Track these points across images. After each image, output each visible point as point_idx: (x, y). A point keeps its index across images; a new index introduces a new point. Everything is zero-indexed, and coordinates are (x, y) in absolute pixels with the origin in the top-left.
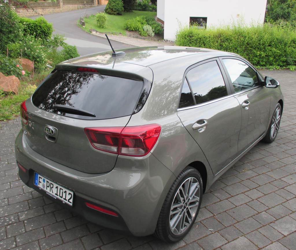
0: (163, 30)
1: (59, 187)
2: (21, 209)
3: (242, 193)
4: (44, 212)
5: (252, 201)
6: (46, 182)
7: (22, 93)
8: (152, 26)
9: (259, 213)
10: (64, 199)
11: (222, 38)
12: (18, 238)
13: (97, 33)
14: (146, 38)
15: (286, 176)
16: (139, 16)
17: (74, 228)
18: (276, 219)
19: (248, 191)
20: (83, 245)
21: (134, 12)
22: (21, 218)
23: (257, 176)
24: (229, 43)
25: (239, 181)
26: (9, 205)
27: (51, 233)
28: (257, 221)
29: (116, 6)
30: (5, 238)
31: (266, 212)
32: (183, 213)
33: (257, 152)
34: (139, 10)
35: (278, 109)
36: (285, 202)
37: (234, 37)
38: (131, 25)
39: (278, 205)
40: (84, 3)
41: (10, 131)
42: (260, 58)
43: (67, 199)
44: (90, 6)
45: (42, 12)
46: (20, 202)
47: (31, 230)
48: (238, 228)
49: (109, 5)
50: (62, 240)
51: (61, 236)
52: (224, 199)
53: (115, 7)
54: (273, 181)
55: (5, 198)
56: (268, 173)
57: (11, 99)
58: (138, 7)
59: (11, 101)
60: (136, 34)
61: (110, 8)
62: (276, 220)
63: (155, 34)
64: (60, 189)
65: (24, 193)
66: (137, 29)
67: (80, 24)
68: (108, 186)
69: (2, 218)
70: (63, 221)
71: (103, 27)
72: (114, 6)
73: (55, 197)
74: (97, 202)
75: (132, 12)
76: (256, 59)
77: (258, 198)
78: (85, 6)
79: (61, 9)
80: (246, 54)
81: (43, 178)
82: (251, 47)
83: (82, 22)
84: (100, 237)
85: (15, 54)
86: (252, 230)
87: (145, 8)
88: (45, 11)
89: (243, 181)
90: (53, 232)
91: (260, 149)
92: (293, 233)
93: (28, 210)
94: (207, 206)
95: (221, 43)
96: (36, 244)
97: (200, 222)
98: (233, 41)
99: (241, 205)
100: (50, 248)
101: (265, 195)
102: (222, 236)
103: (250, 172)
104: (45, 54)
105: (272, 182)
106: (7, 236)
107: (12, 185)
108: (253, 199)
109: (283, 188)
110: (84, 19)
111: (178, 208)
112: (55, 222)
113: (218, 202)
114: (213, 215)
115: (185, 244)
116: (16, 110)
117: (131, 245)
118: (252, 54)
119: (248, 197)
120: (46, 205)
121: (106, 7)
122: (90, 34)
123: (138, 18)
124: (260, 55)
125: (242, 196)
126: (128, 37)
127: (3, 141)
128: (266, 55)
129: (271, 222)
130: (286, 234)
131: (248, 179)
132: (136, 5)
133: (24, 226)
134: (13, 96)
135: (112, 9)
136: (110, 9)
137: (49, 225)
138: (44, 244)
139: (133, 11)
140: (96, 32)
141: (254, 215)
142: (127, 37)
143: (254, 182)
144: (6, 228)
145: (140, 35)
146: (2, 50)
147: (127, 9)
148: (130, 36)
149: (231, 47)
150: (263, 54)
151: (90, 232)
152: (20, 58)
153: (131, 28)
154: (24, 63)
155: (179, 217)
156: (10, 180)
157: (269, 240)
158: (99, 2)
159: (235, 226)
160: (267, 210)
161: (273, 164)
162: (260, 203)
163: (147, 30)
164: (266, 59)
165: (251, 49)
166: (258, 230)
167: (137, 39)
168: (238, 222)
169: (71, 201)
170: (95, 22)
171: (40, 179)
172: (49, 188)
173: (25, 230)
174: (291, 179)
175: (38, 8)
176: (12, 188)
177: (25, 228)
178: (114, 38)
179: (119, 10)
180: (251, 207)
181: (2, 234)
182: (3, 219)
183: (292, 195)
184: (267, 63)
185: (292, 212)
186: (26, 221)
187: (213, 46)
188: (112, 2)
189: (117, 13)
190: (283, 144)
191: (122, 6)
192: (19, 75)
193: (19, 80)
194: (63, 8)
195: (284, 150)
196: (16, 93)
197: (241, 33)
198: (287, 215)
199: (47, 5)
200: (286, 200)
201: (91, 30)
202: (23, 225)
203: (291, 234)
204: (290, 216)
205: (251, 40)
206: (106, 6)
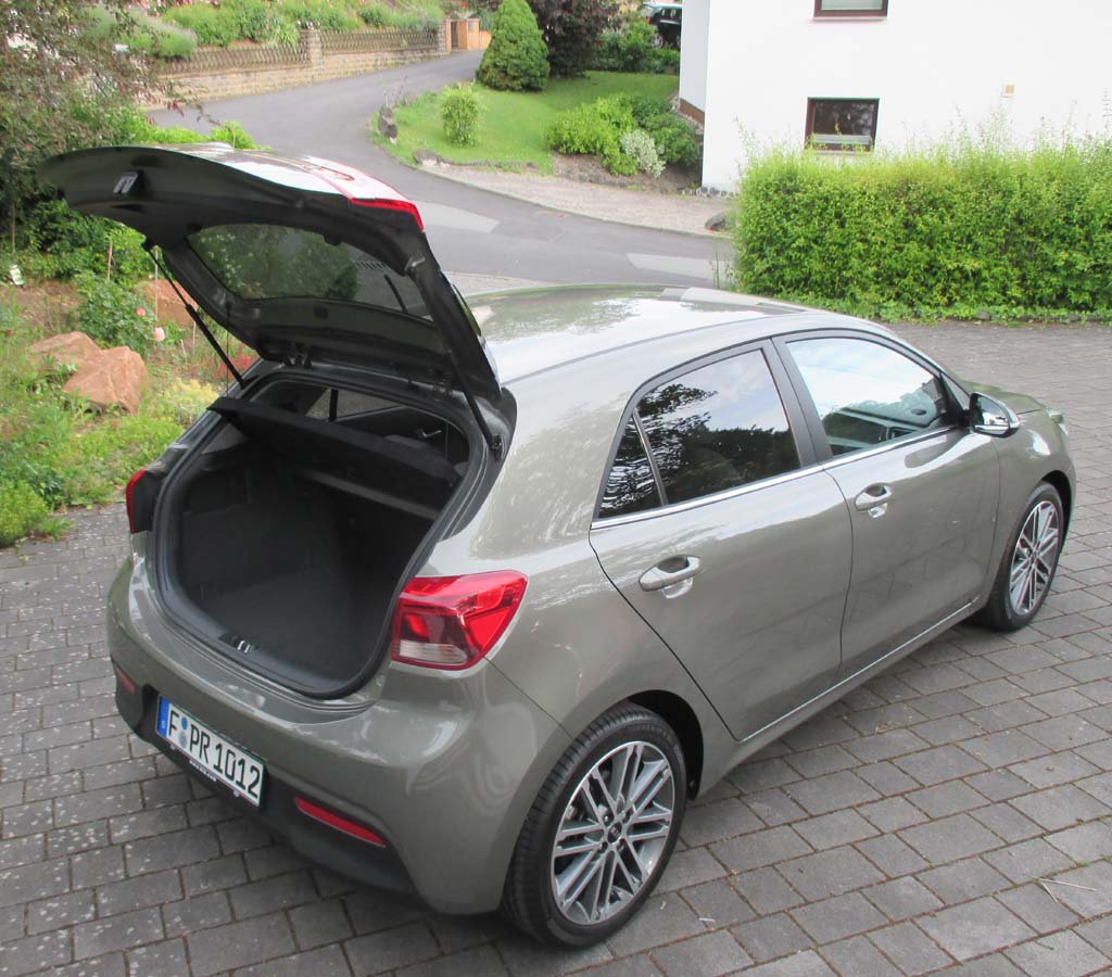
0: (702, 149)
1: (226, 746)
2: (119, 806)
3: (850, 807)
4: (188, 822)
5: (876, 837)
6: (189, 728)
7: (151, 408)
8: (656, 133)
9: (889, 879)
10: (237, 783)
11: (913, 196)
12: (102, 895)
13: (442, 163)
14: (632, 184)
15: (1032, 759)
16: (605, 98)
17: (270, 877)
18: (942, 905)
19: (874, 802)
20: (292, 931)
21: (589, 78)
22: (117, 835)
23: (922, 750)
24: (941, 218)
25: (849, 766)
26: (84, 792)
27: (202, 886)
28: (875, 905)
29: (519, 57)
30: (67, 890)
31: (917, 880)
32: (603, 856)
33: (950, 662)
34: (612, 69)
35: (1044, 507)
36: (996, 850)
37: (963, 194)
38: (572, 133)
39: (969, 858)
40: (399, 45)
41: (105, 545)
42: (1069, 277)
43: (247, 783)
44: (421, 55)
45: (245, 85)
46: (116, 786)
47: (143, 875)
48: (800, 923)
49: (492, 54)
50: (233, 912)
51: (229, 897)
52: (780, 823)
53: (516, 61)
54: (976, 774)
55: (72, 771)
56: (967, 746)
57: (114, 428)
58: (608, 57)
59: (112, 436)
60: (591, 168)
61: (495, 66)
62: (945, 908)
63: (669, 164)
64: (229, 752)
65: (132, 758)
66: (595, 148)
67: (378, 132)
68: (375, 757)
69: (61, 831)
70: (242, 854)
71: (465, 142)
72: (512, 57)
73: (214, 775)
74: (339, 804)
75: (583, 76)
76: (1054, 280)
77: (900, 830)
78: (405, 59)
79: (314, 73)
80: (1011, 260)
81: (182, 715)
82: (1033, 234)
83: (386, 123)
84: (346, 912)
85: (134, 264)
86: (848, 933)
87: (636, 60)
88: (255, 80)
89: (865, 764)
90: (206, 884)
91: (967, 653)
92: (989, 954)
93: (139, 812)
94: (715, 842)
95: (910, 217)
96: (155, 916)
97: (678, 892)
98: (959, 210)
99: (833, 848)
100: (195, 932)
101: (932, 820)
102: (741, 944)
103: (903, 735)
104: (235, 266)
105: (970, 775)
106: (71, 885)
107: (96, 730)
108: (884, 831)
109: (1005, 801)
110: (395, 110)
111: (586, 838)
112: (217, 854)
113: (754, 832)
114: (725, 873)
115: (612, 957)
116: (127, 469)
117: (438, 944)
118: (1036, 259)
119: (868, 821)
120: (194, 799)
121: (483, 60)
122: (414, 169)
123: (603, 105)
124: (1069, 265)
125: (847, 819)
126: (560, 179)
127: (79, 579)
128: (1094, 267)
129: (924, 914)
130: (961, 956)
131: (885, 760)
132: (599, 52)
133: (124, 859)
134: (118, 420)
135: (504, 71)
136: (497, 70)
137: (198, 862)
138: (177, 919)
139: (588, 73)
140: (438, 161)
141: (871, 886)
142: (555, 180)
143: (903, 772)
144: (70, 860)
145: (608, 169)
146: (91, 249)
147: (563, 66)
148: (568, 175)
149: (947, 235)
150: (1083, 263)
151: (318, 893)
152: (153, 279)
153: (573, 142)
154: (163, 297)
155: (588, 867)
156: (92, 713)
157: (899, 969)
158: (459, 37)
159: (791, 917)
160: (920, 872)
161: (998, 712)
162: (904, 846)
163: (637, 149)
164: (1094, 280)
165: (1031, 240)
166: (868, 934)
167: (594, 187)
168: (807, 903)
169: (257, 790)
170: (436, 121)
171: (174, 716)
172: (196, 748)
173: (125, 872)
174: (1048, 769)
175: (228, 71)
176: (98, 739)
177: (126, 867)
178: (506, 184)
179: (532, 72)
180: (867, 858)
181: (58, 879)
182: (64, 834)
183: (1029, 826)
184: (1098, 297)
185: (1011, 885)
186: (129, 847)
187: (876, 228)
188: (506, 43)
189: (522, 85)
190: (1063, 638)
191: (543, 57)
192: (143, 344)
193: (142, 363)
194: (322, 67)
195: (1057, 661)
196: (131, 408)
197: (994, 178)
198: (987, 896)
199: (264, 60)
200: (1003, 844)
201: (418, 153)
202: (121, 857)
203: (981, 956)
204: (999, 898)
205: (1033, 204)
206: (482, 56)
